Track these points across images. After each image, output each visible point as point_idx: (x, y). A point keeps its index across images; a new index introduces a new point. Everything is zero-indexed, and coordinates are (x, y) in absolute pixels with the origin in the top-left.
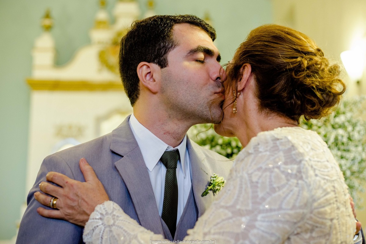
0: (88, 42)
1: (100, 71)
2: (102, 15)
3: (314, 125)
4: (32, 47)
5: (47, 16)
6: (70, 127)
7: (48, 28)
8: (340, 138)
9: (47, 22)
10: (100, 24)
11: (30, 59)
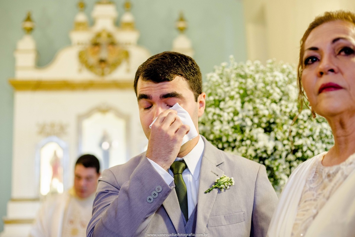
0: (68, 43)
1: (80, 71)
2: (81, 17)
3: (300, 119)
4: (15, 49)
5: (28, 19)
6: (53, 125)
7: (30, 31)
8: (325, 131)
9: (28, 25)
10: (79, 26)
11: (13, 60)
